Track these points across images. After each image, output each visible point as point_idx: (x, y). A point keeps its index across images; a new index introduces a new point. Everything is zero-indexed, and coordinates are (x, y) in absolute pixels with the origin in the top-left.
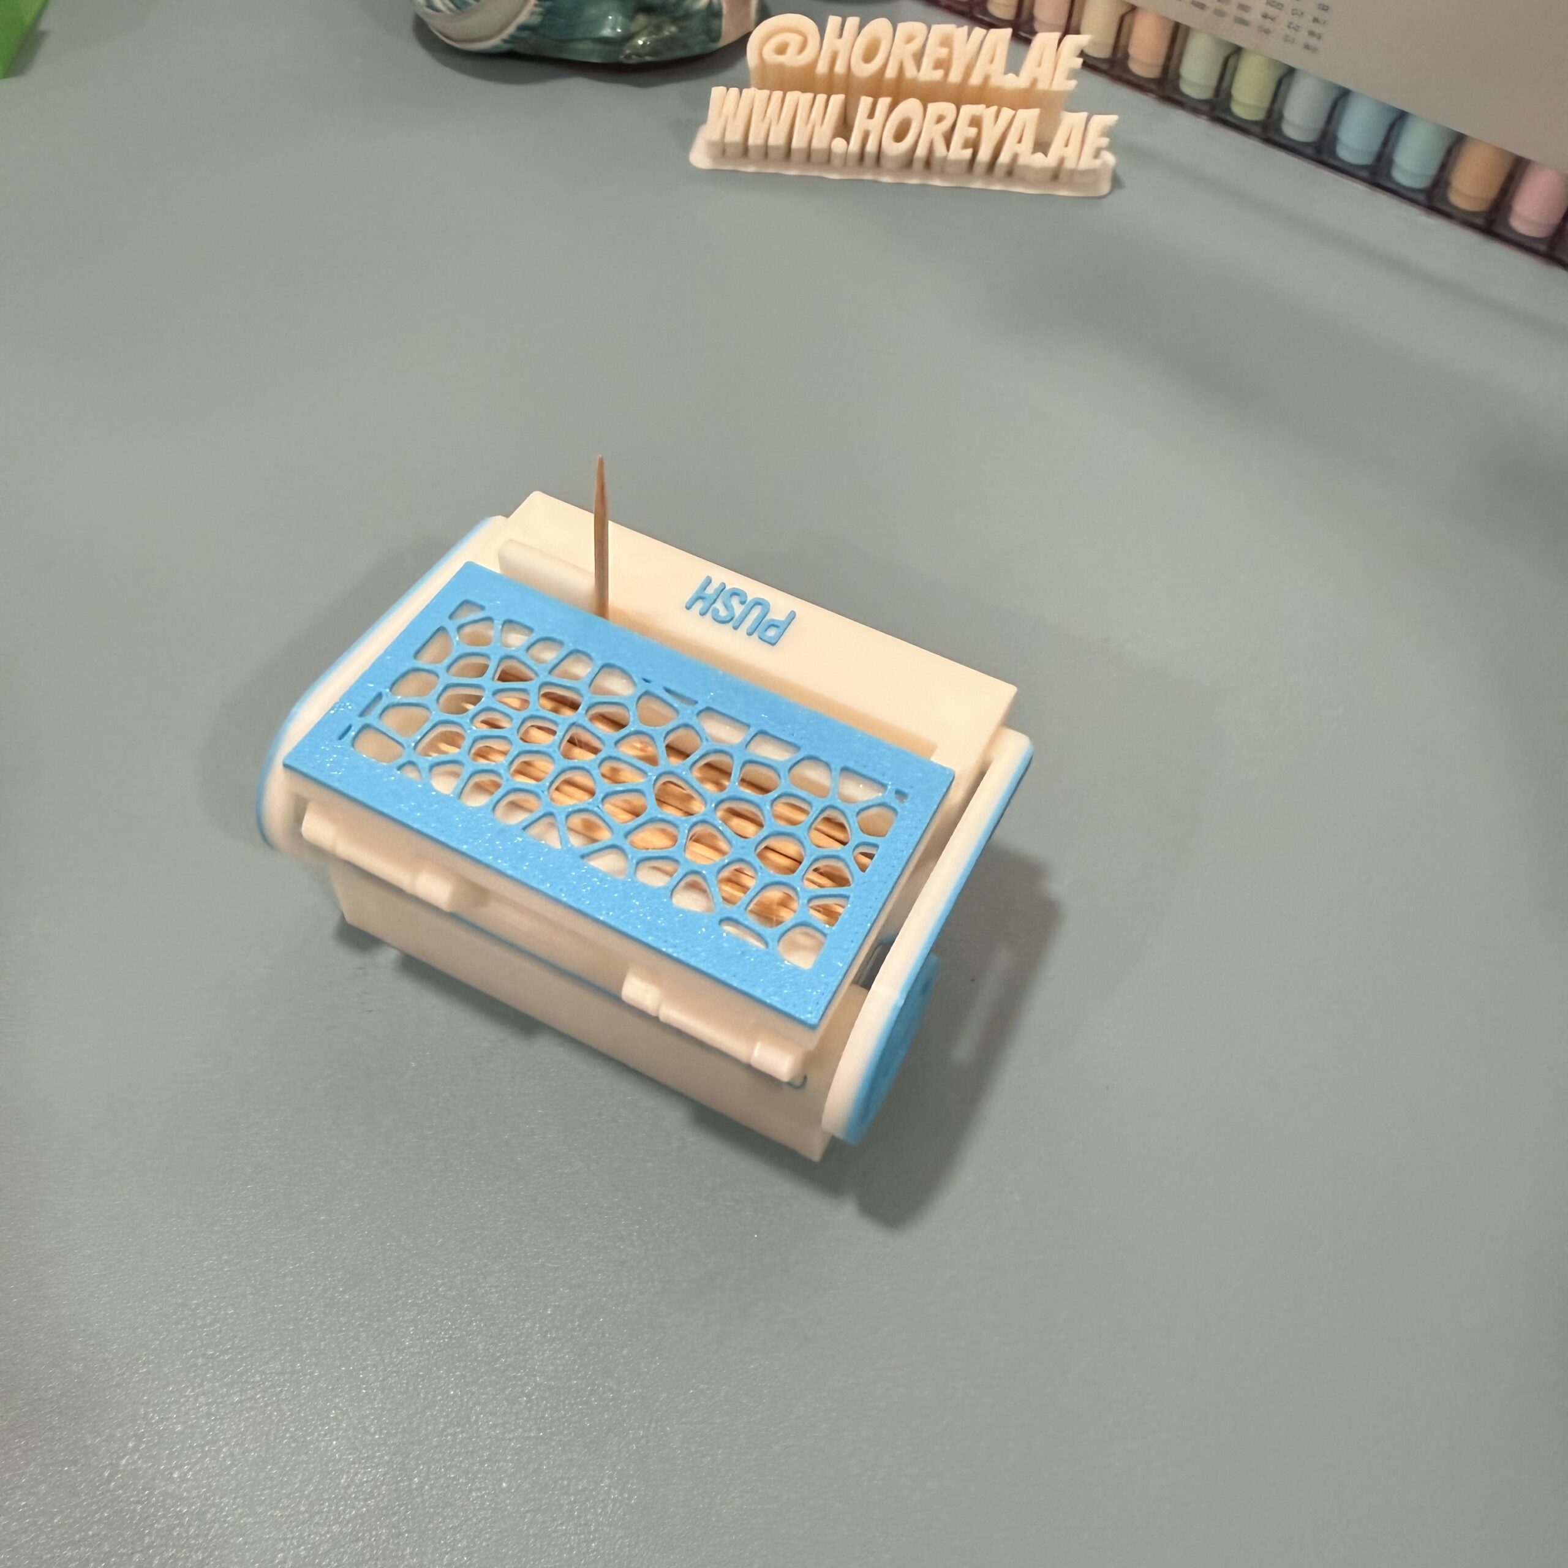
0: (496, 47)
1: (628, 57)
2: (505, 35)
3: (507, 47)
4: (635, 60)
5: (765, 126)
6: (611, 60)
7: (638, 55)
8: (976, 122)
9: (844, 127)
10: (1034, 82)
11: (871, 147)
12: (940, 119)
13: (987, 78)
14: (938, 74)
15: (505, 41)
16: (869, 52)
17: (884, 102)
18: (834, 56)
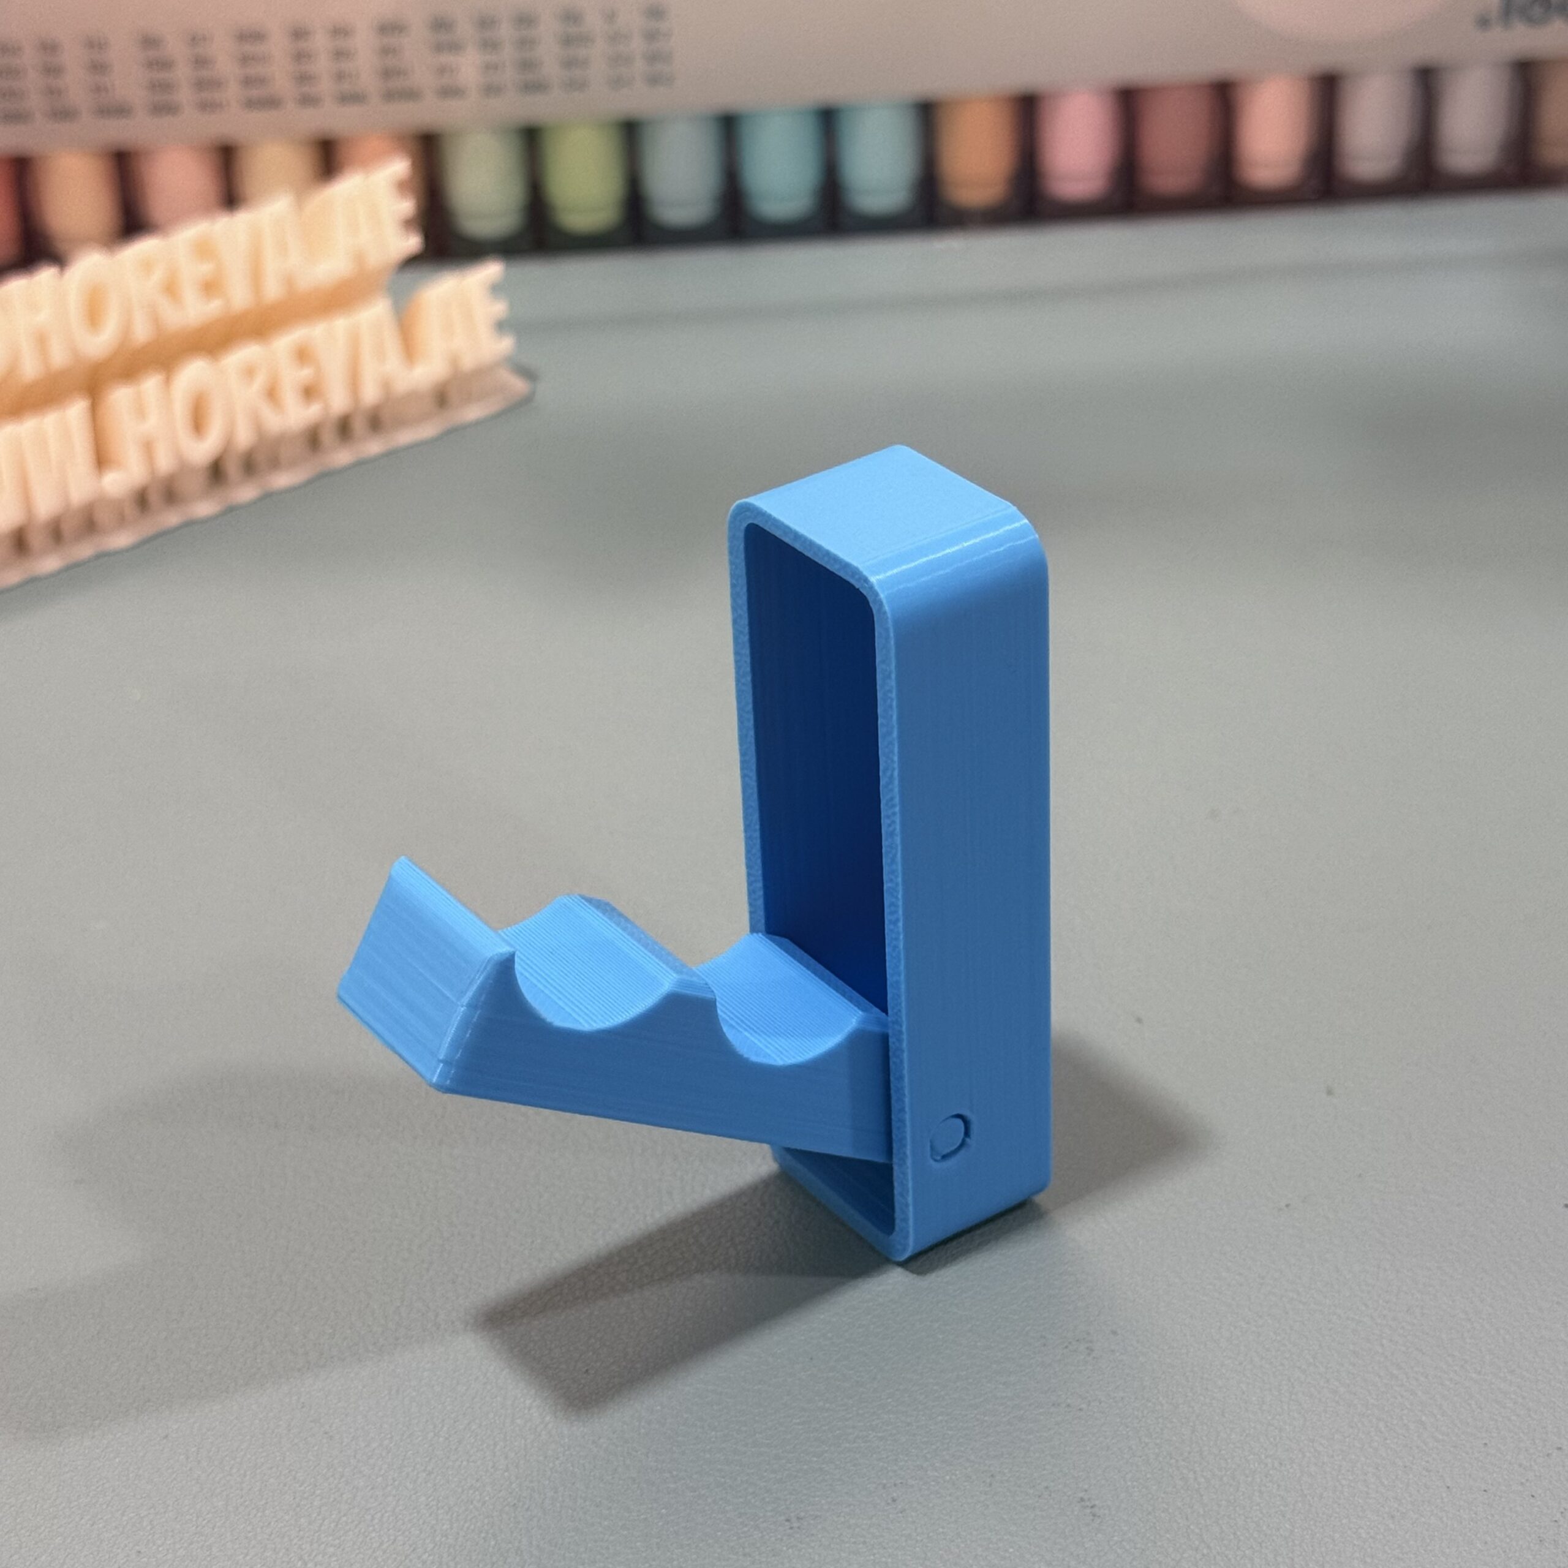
8: (303, 355)
10: (359, 258)
12: (249, 372)
13: (289, 281)
14: (214, 304)
16: (93, 314)
17: (151, 384)
18: (41, 341)
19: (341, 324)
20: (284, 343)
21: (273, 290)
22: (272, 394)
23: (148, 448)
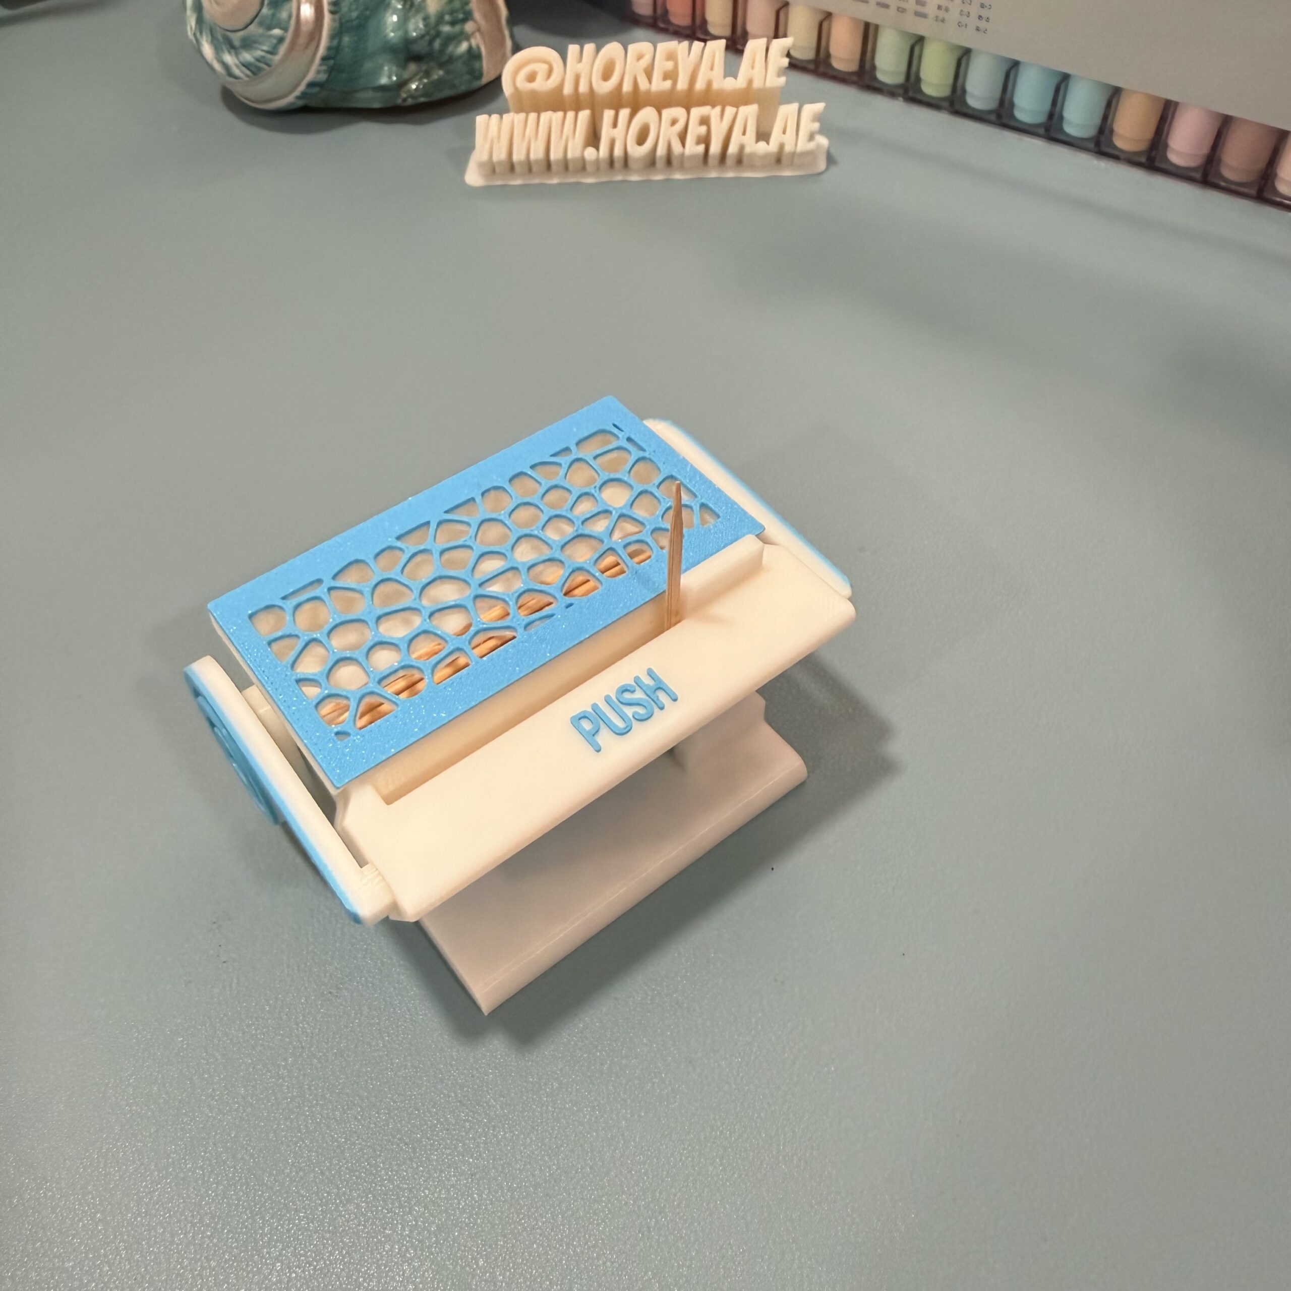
0: (292, 104)
1: (405, 100)
2: (297, 93)
3: (301, 103)
4: (410, 102)
5: (525, 145)
6: (390, 105)
7: (413, 97)
8: (705, 121)
9: (593, 138)
11: (618, 152)
14: (668, 84)
15: (298, 98)
16: (606, 74)
17: (624, 113)
18: (577, 81)
20: (697, 112)
21: (700, 86)
22: (682, 136)
23: (613, 145)
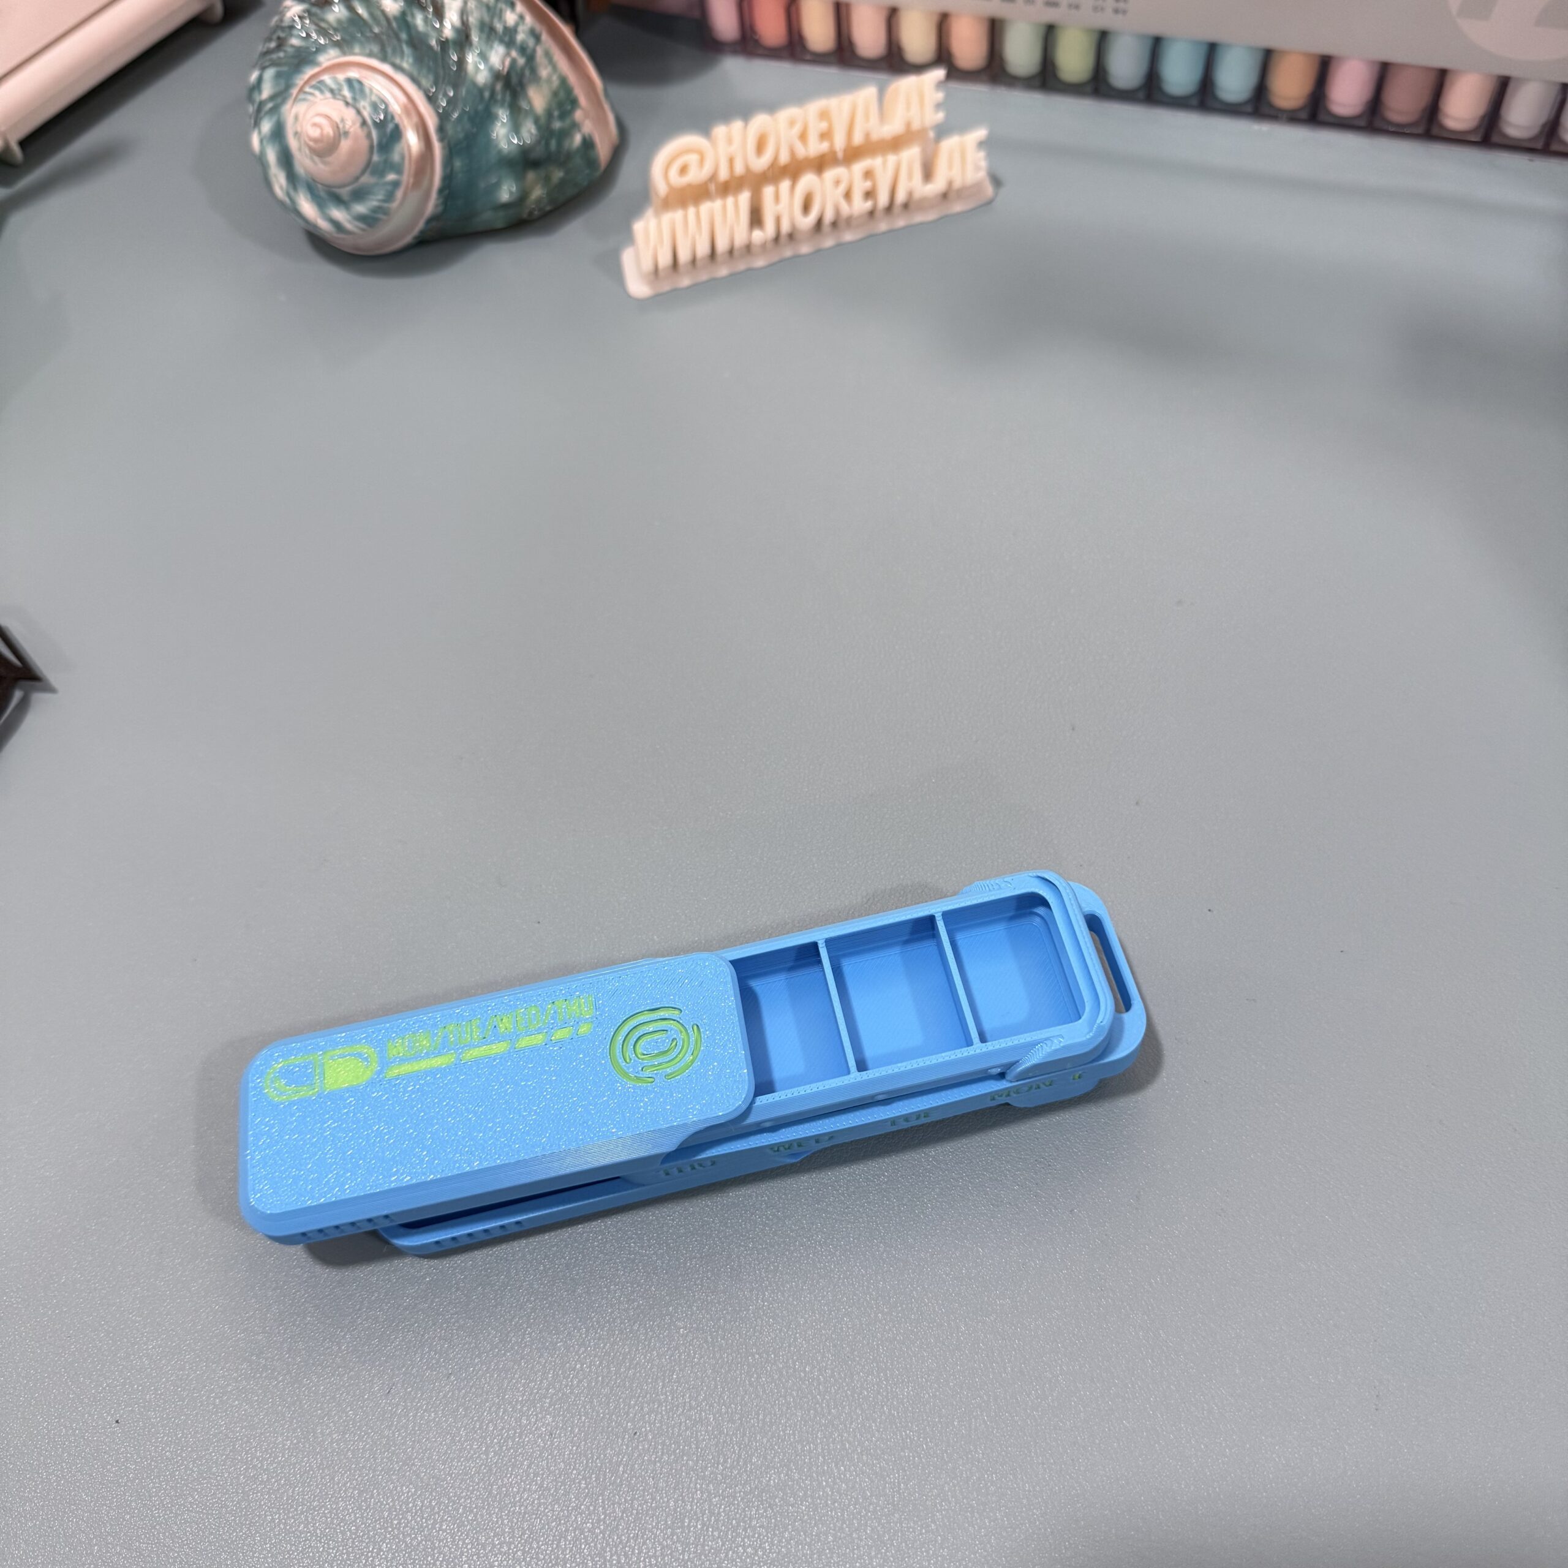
2: (416, 231)
4: (536, 214)
6: (515, 220)
7: (539, 208)
11: (785, 228)
14: (824, 146)
16: (760, 147)
17: (785, 185)
18: (731, 161)
19: (892, 159)
21: (858, 139)
22: (848, 195)
23: (778, 220)
